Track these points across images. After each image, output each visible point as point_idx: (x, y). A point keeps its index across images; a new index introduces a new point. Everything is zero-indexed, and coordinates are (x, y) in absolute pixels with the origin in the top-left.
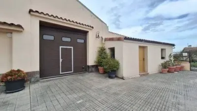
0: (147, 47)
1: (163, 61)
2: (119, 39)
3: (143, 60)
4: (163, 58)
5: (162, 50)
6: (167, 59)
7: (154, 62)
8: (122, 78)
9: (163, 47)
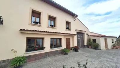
0: (107, 39)
1: (113, 44)
2: (98, 36)
3: (106, 43)
4: (113, 43)
5: (112, 39)
6: (114, 43)
7: (110, 44)
8: (101, 50)
9: (112, 38)
